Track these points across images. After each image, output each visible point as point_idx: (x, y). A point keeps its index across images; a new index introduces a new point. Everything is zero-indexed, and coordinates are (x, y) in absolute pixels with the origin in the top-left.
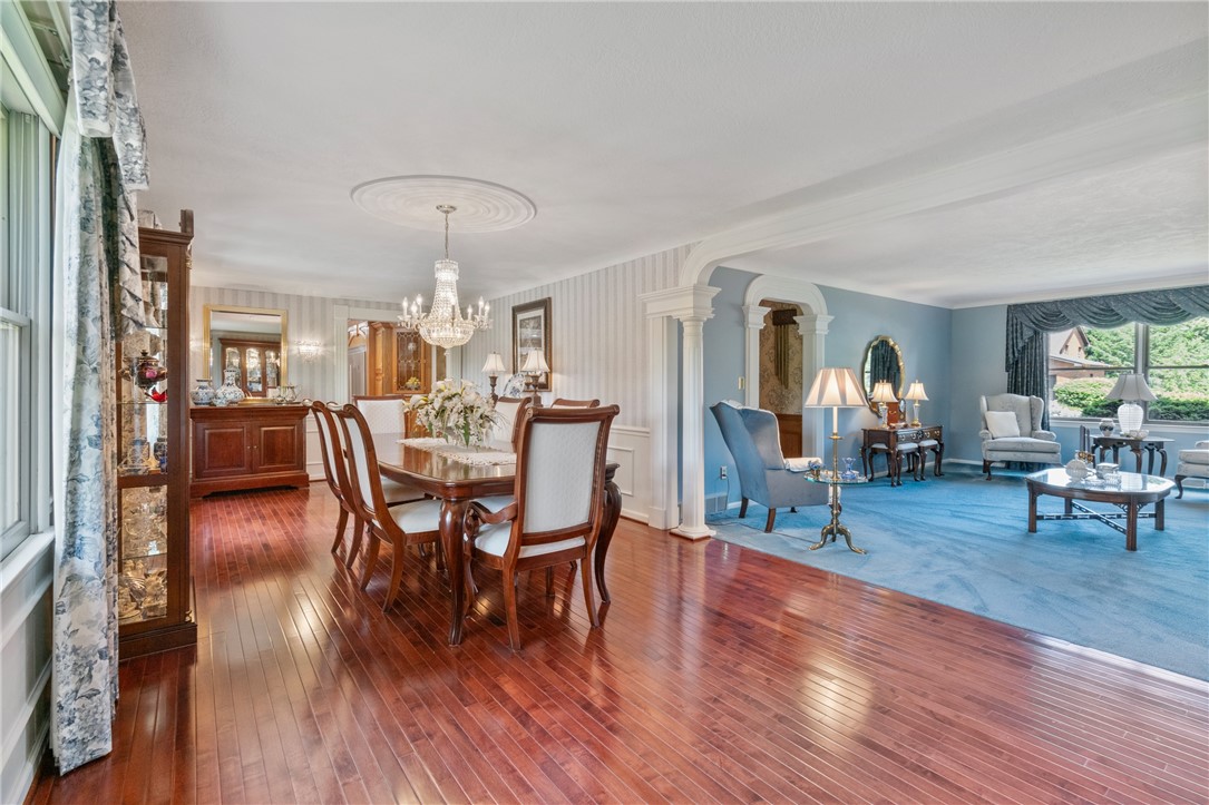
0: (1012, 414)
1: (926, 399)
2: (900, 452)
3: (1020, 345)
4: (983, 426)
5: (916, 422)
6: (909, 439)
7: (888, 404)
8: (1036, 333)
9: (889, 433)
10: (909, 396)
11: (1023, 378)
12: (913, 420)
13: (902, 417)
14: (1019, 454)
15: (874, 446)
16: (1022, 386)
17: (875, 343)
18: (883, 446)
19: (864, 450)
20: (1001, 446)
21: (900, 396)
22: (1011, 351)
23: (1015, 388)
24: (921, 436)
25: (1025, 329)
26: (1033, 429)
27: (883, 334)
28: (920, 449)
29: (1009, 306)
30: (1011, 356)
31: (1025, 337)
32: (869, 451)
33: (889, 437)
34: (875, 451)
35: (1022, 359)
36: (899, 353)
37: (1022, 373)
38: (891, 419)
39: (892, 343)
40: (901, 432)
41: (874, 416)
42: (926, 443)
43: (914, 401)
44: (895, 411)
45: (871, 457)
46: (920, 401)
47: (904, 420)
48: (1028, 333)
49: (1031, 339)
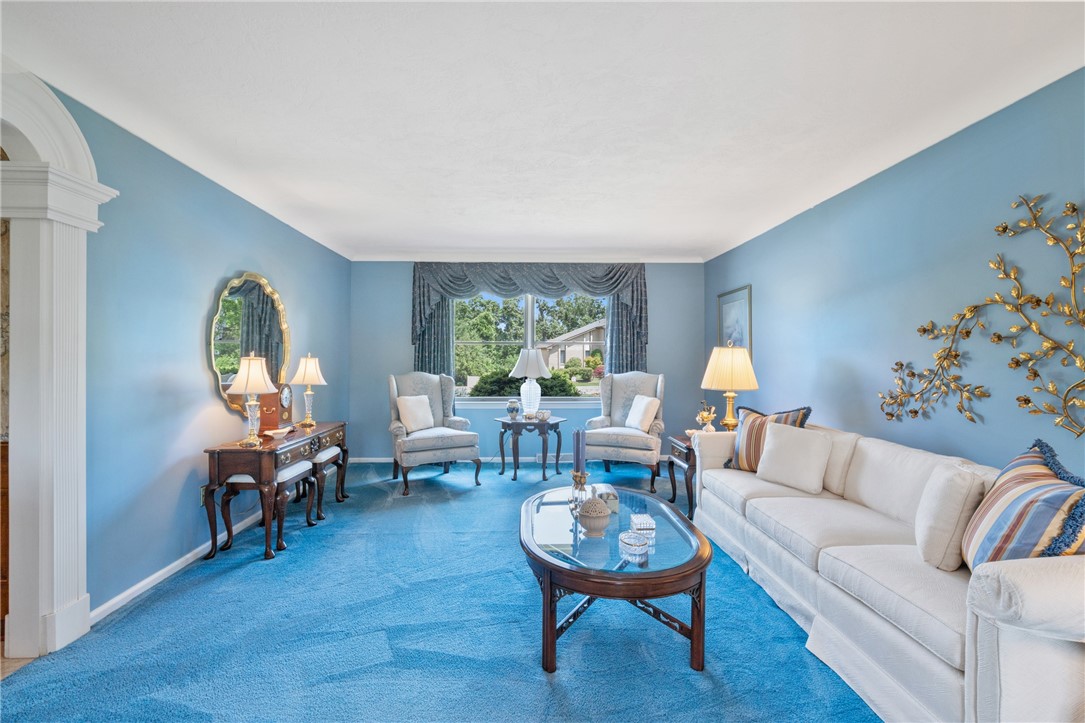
0: (425, 398)
1: (324, 383)
2: (281, 487)
3: (428, 312)
4: (394, 416)
5: (309, 421)
6: (297, 456)
7: (261, 397)
8: (443, 298)
9: (260, 454)
10: (297, 379)
11: (430, 353)
12: (303, 416)
13: (285, 416)
14: (438, 453)
15: (234, 479)
16: (430, 362)
17: (236, 283)
18: (248, 479)
19: (209, 493)
20: (419, 445)
21: (283, 381)
22: (418, 318)
23: (423, 364)
24: (317, 445)
25: (432, 292)
26: (445, 415)
27: (251, 269)
28: (316, 469)
29: (416, 263)
30: (418, 324)
31: (432, 303)
32: (220, 492)
33: (259, 462)
34: (234, 490)
35: (430, 329)
36: (281, 307)
37: (430, 346)
38: (267, 422)
39: (269, 290)
40: (283, 447)
41: (236, 418)
42: (324, 456)
43: (305, 387)
44: (273, 410)
45: (226, 504)
46: (314, 387)
47: (289, 421)
48: (435, 298)
49: (438, 305)
